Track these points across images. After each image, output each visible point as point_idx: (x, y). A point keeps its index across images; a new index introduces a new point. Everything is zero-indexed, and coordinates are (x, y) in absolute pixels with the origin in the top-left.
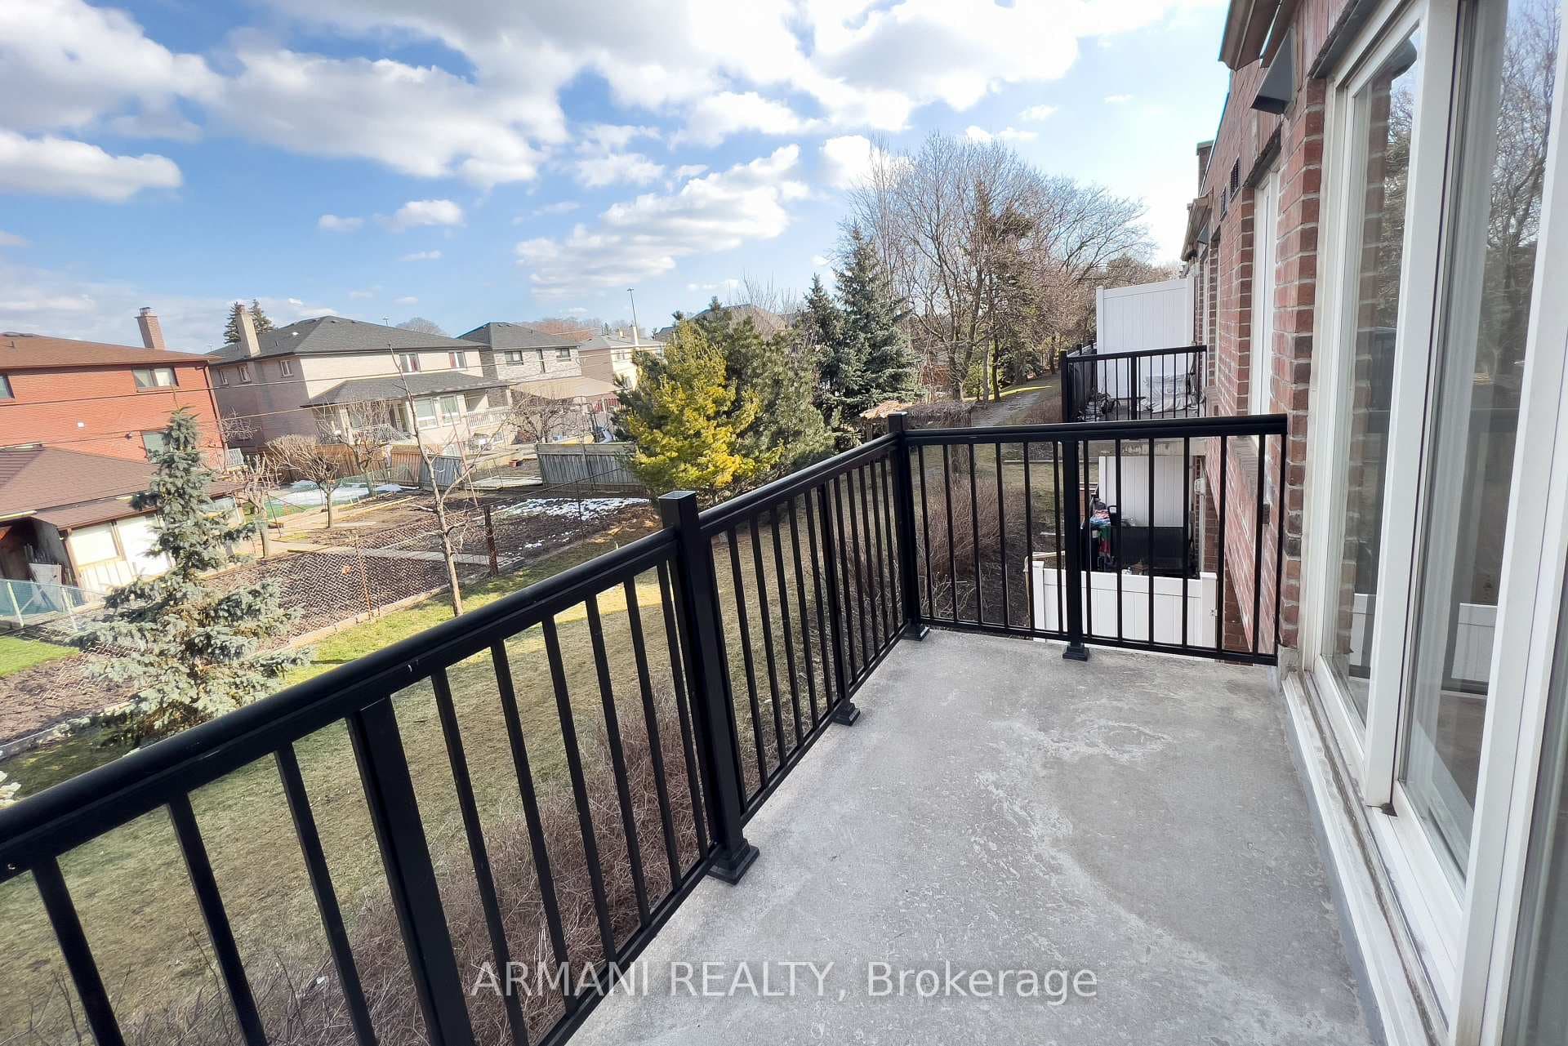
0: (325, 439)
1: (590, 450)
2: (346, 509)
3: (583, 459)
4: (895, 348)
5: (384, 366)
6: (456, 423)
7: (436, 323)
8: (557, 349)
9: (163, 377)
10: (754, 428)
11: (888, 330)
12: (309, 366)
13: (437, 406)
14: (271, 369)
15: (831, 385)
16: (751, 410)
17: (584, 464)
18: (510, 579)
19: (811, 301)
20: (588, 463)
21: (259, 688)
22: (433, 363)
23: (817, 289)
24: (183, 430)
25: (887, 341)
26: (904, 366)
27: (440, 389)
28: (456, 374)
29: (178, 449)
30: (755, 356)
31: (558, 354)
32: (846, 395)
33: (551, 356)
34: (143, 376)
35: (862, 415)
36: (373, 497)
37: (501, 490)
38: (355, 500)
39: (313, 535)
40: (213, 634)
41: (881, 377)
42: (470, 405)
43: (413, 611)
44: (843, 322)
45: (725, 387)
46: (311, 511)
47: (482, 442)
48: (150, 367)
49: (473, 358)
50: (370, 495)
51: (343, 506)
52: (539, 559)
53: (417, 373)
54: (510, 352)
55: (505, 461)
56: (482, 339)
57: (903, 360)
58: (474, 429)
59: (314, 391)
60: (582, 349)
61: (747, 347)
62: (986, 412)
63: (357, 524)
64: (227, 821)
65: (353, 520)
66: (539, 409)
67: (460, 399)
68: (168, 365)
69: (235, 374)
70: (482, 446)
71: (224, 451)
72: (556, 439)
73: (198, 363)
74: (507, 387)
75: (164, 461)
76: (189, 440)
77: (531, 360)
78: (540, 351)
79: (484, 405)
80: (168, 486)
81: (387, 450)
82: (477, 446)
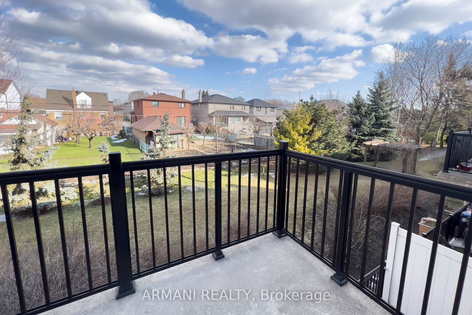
0: (209, 124)
1: (268, 138)
2: (208, 142)
3: (266, 140)
4: (387, 120)
5: (227, 108)
7: (244, 98)
8: (271, 108)
9: (183, 105)
10: (319, 140)
11: (387, 113)
12: (210, 106)
13: (236, 119)
14: (203, 106)
15: (356, 130)
16: (318, 134)
17: (266, 142)
18: (234, 169)
19: (355, 100)
20: (267, 142)
21: (169, 179)
22: (238, 108)
23: (358, 95)
24: (167, 117)
25: (385, 117)
26: (391, 128)
27: (237, 115)
28: (243, 112)
29: (165, 121)
30: (323, 116)
31: (271, 109)
32: (362, 135)
33: (269, 109)
34: (179, 104)
35: (364, 143)
36: (215, 140)
37: (244, 144)
38: (211, 140)
39: (199, 147)
41: (378, 131)
42: (244, 121)
44: (366, 108)
45: (309, 125)
46: (201, 141)
47: (244, 131)
48: (181, 102)
49: (248, 108)
50: (214, 140)
51: (208, 141)
52: (244, 166)
53: (234, 110)
54: (257, 107)
55: (248, 137)
56: (252, 104)
57: (391, 125)
58: (244, 127)
59: (210, 112)
60: (278, 108)
61: (321, 113)
62: (433, 152)
63: (209, 146)
65: (209, 145)
66: (258, 124)
67: (242, 118)
68: (185, 103)
69: (196, 106)
70: (245, 132)
71: (190, 123)
72: (263, 133)
73: (189, 103)
74: (254, 117)
75: (162, 123)
76: (168, 119)
77: (263, 110)
78: (266, 108)
79: (247, 121)
80: (162, 129)
81: (221, 129)
82: (243, 132)
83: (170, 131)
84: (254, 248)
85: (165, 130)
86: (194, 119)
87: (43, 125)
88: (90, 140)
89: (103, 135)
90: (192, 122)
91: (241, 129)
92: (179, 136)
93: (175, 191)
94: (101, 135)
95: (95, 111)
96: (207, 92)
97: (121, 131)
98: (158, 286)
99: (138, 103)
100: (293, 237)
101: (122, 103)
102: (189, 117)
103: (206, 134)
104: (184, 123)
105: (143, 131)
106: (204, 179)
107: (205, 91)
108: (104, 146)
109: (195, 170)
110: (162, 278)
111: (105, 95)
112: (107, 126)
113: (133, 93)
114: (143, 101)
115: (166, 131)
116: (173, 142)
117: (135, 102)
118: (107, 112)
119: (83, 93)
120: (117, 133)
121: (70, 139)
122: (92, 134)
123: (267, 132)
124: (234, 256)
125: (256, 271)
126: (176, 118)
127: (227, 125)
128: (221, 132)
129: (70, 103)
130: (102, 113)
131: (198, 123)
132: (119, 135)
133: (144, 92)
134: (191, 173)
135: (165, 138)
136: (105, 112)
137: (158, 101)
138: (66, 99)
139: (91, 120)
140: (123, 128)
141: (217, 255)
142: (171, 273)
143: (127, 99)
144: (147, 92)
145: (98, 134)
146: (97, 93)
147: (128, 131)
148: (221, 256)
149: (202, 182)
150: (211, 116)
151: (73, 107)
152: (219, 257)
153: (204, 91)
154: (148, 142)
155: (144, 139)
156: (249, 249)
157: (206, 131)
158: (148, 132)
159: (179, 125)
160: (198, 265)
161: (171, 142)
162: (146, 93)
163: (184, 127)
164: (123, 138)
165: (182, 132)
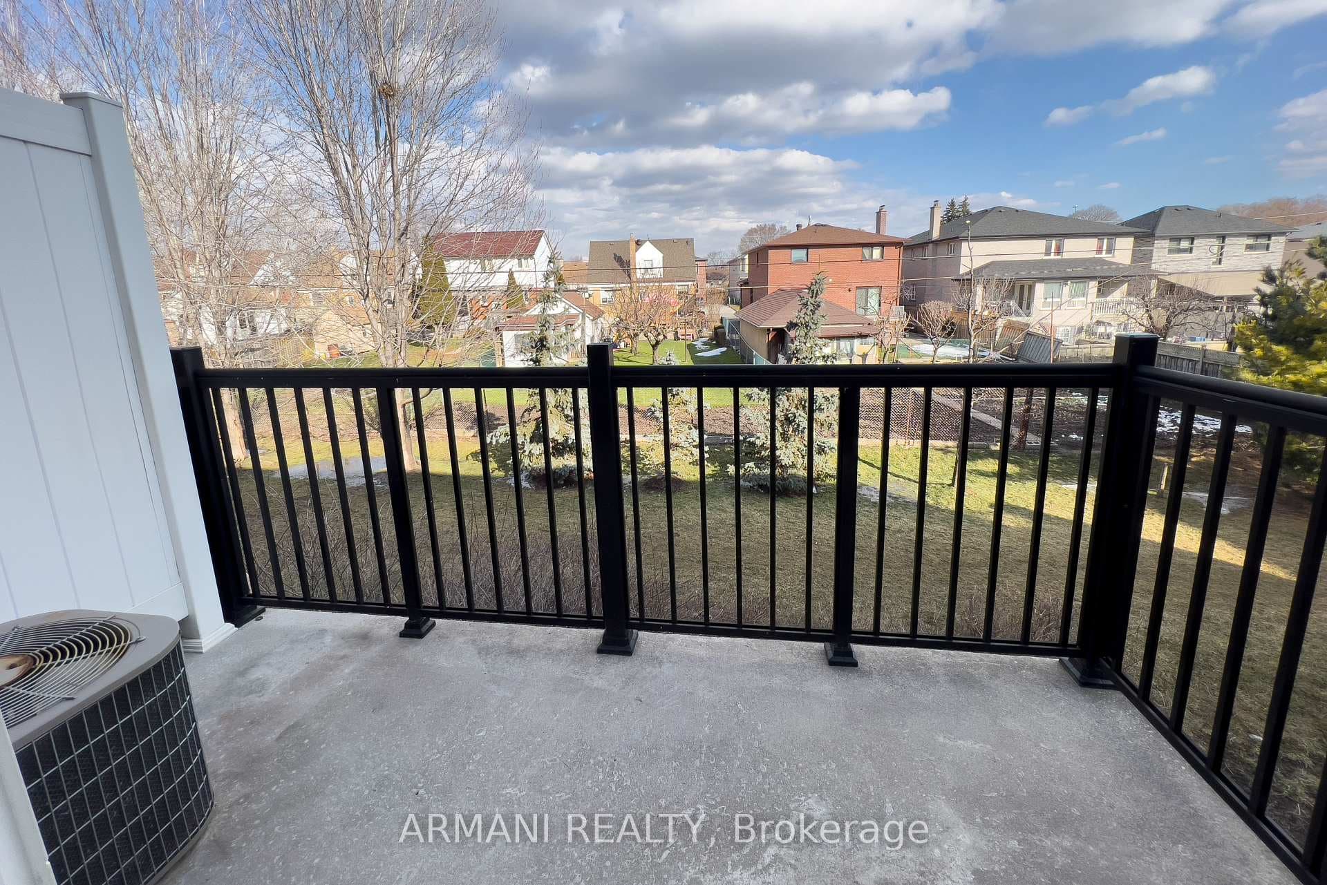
0: (959, 309)
5: (1033, 250)
6: (1054, 308)
9: (877, 252)
12: (968, 248)
13: (1066, 289)
14: (943, 249)
22: (1079, 249)
24: (817, 286)
27: (1075, 274)
28: (1102, 262)
29: (812, 297)
31: (1249, 241)
33: (1236, 243)
34: (866, 251)
38: (959, 359)
40: (797, 415)
42: (1101, 292)
43: (938, 452)
47: (1101, 330)
48: (871, 245)
49: (1125, 244)
53: (1059, 257)
54: (1172, 239)
56: (1145, 226)
58: (1098, 316)
59: (966, 267)
60: (1289, 237)
64: (762, 521)
66: (1166, 303)
67: (1093, 285)
68: (882, 245)
69: (919, 251)
70: (1101, 336)
71: (894, 307)
72: (1193, 339)
73: (897, 244)
74: (1156, 277)
75: (804, 304)
76: (819, 292)
77: (1205, 248)
78: (1223, 238)
79: (1118, 294)
80: (802, 319)
81: (1000, 323)
82: (1095, 334)
83: (822, 329)
84: (961, 679)
85: (811, 324)
86: (909, 294)
87: (581, 316)
88: (654, 347)
89: (680, 337)
90: (902, 302)
91: (1087, 321)
92: (857, 342)
93: (826, 491)
94: (676, 338)
95: (664, 284)
96: (964, 205)
97: (716, 329)
98: (676, 662)
99: (759, 256)
100: (1141, 697)
101: (726, 261)
102: (893, 289)
103: (943, 340)
104: (877, 307)
105: (763, 328)
106: (918, 472)
107: (959, 200)
108: (670, 360)
109: (892, 442)
110: (690, 650)
111: (689, 242)
112: (688, 318)
113: (751, 232)
114: (769, 251)
115: (813, 326)
116: (828, 357)
117: (751, 253)
118: (690, 283)
119: (648, 243)
120: (707, 333)
121: (622, 344)
122: (659, 334)
123: (1212, 334)
124: (887, 673)
125: (941, 739)
126: (853, 292)
127: (1028, 308)
128: (999, 331)
129: (625, 265)
130: (679, 287)
131: (922, 305)
132: (711, 339)
133: (777, 227)
134: (879, 452)
135: (808, 345)
136: (687, 283)
137: (807, 247)
138: (619, 259)
139: (657, 304)
140: (722, 320)
141: (836, 653)
142: (712, 648)
143: (736, 249)
144: (783, 225)
145: (670, 336)
146: (674, 241)
147: (732, 331)
148: (847, 660)
149: (909, 480)
150: (966, 283)
151: (629, 276)
152: (841, 659)
153: (953, 204)
154: (773, 358)
155: (765, 348)
156: (946, 675)
157: (944, 329)
158: (774, 330)
159: (861, 311)
160: (780, 657)
161: (824, 357)
162: (781, 228)
163: (874, 318)
164: (719, 345)
165: (865, 331)
